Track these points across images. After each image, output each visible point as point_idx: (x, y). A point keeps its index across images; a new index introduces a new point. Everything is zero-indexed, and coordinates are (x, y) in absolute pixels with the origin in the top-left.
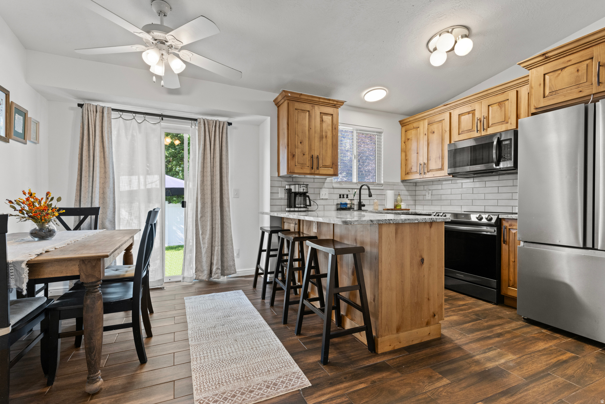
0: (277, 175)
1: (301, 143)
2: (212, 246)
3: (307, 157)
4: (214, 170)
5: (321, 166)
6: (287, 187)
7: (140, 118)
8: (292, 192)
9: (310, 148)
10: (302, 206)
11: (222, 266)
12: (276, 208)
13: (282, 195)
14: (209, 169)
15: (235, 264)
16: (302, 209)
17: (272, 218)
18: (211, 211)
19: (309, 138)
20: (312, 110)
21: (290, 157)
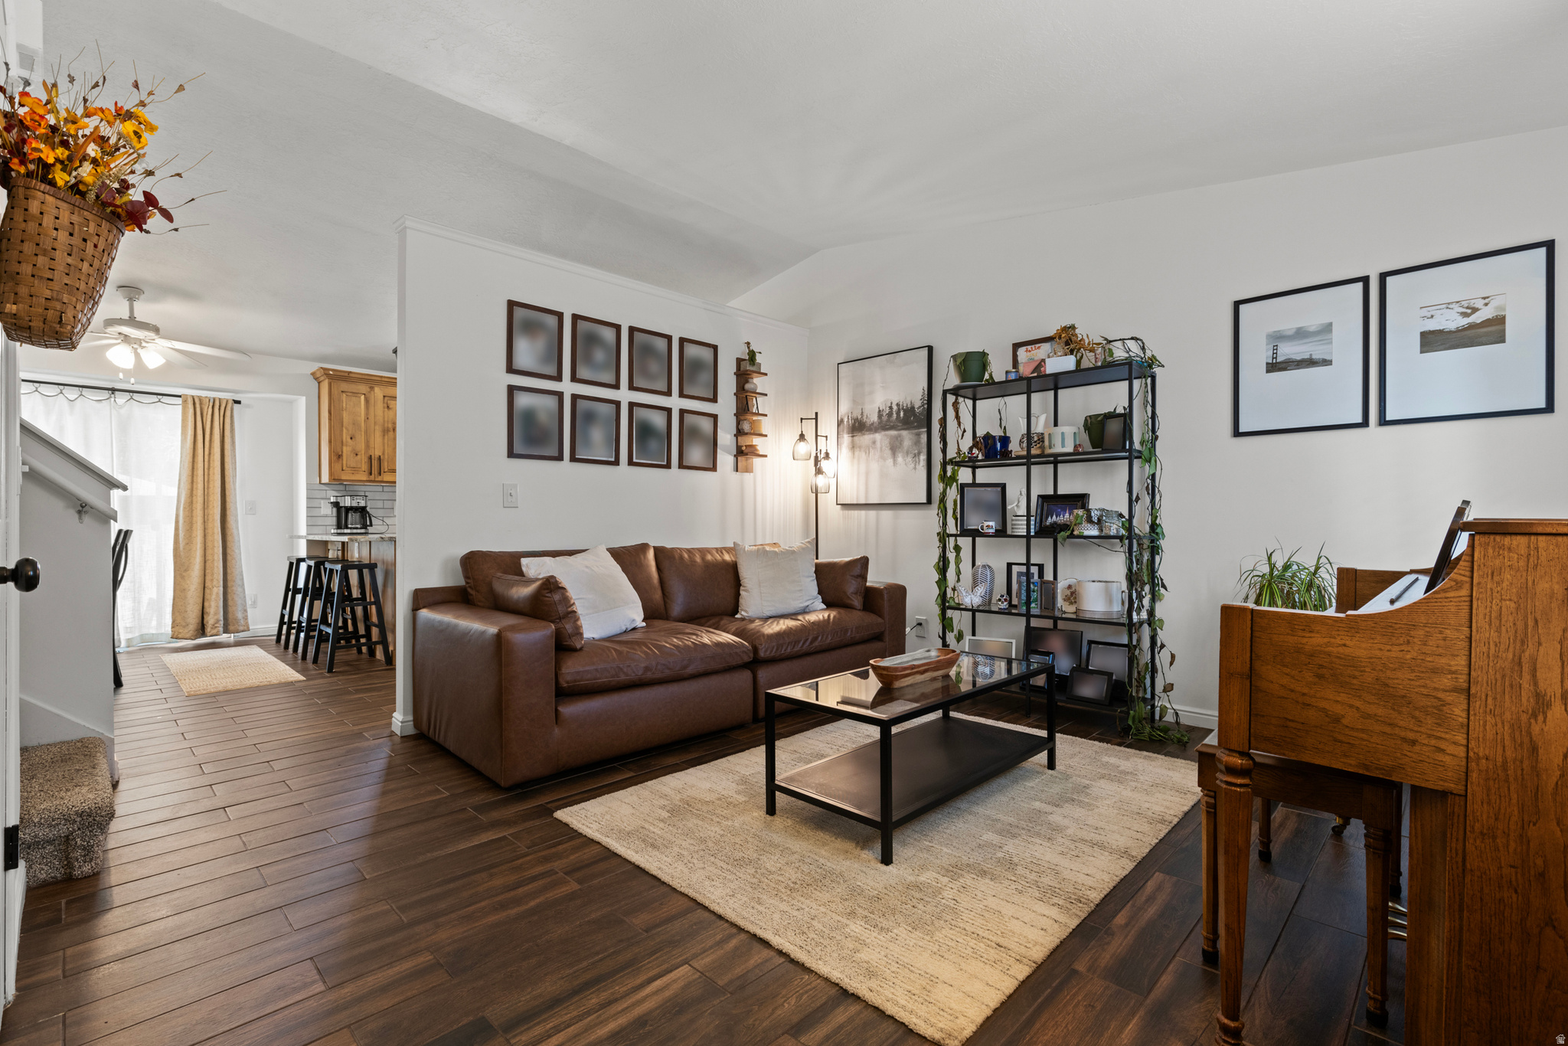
0: (318, 482)
1: (351, 438)
2: (204, 587)
3: (364, 459)
4: (211, 473)
5: (386, 470)
6: (333, 499)
7: (72, 393)
8: (342, 507)
9: (367, 446)
10: (359, 526)
11: (226, 618)
12: (316, 530)
13: (328, 510)
14: (200, 486)
15: (247, 616)
16: (359, 531)
17: (310, 543)
18: (202, 535)
19: (366, 432)
20: (370, 392)
21: (334, 458)
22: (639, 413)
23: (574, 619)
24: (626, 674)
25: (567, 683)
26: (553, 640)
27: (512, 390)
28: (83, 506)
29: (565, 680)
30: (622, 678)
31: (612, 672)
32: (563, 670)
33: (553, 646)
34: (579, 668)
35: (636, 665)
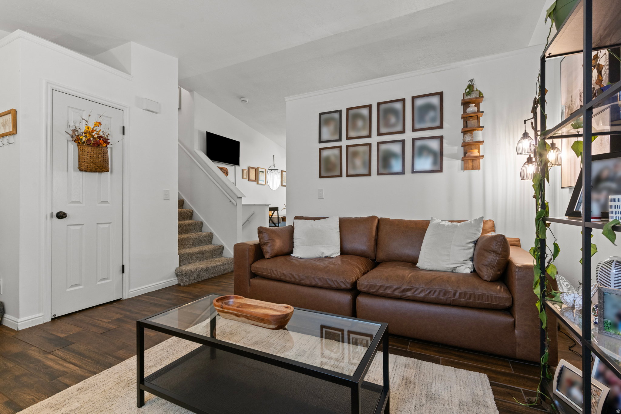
22: (383, 147)
23: (269, 246)
24: (274, 274)
25: (253, 270)
26: (248, 252)
27: (321, 149)
28: (230, 201)
29: (253, 269)
30: (273, 275)
31: (269, 271)
32: (252, 265)
33: (248, 254)
34: (257, 266)
35: (279, 271)
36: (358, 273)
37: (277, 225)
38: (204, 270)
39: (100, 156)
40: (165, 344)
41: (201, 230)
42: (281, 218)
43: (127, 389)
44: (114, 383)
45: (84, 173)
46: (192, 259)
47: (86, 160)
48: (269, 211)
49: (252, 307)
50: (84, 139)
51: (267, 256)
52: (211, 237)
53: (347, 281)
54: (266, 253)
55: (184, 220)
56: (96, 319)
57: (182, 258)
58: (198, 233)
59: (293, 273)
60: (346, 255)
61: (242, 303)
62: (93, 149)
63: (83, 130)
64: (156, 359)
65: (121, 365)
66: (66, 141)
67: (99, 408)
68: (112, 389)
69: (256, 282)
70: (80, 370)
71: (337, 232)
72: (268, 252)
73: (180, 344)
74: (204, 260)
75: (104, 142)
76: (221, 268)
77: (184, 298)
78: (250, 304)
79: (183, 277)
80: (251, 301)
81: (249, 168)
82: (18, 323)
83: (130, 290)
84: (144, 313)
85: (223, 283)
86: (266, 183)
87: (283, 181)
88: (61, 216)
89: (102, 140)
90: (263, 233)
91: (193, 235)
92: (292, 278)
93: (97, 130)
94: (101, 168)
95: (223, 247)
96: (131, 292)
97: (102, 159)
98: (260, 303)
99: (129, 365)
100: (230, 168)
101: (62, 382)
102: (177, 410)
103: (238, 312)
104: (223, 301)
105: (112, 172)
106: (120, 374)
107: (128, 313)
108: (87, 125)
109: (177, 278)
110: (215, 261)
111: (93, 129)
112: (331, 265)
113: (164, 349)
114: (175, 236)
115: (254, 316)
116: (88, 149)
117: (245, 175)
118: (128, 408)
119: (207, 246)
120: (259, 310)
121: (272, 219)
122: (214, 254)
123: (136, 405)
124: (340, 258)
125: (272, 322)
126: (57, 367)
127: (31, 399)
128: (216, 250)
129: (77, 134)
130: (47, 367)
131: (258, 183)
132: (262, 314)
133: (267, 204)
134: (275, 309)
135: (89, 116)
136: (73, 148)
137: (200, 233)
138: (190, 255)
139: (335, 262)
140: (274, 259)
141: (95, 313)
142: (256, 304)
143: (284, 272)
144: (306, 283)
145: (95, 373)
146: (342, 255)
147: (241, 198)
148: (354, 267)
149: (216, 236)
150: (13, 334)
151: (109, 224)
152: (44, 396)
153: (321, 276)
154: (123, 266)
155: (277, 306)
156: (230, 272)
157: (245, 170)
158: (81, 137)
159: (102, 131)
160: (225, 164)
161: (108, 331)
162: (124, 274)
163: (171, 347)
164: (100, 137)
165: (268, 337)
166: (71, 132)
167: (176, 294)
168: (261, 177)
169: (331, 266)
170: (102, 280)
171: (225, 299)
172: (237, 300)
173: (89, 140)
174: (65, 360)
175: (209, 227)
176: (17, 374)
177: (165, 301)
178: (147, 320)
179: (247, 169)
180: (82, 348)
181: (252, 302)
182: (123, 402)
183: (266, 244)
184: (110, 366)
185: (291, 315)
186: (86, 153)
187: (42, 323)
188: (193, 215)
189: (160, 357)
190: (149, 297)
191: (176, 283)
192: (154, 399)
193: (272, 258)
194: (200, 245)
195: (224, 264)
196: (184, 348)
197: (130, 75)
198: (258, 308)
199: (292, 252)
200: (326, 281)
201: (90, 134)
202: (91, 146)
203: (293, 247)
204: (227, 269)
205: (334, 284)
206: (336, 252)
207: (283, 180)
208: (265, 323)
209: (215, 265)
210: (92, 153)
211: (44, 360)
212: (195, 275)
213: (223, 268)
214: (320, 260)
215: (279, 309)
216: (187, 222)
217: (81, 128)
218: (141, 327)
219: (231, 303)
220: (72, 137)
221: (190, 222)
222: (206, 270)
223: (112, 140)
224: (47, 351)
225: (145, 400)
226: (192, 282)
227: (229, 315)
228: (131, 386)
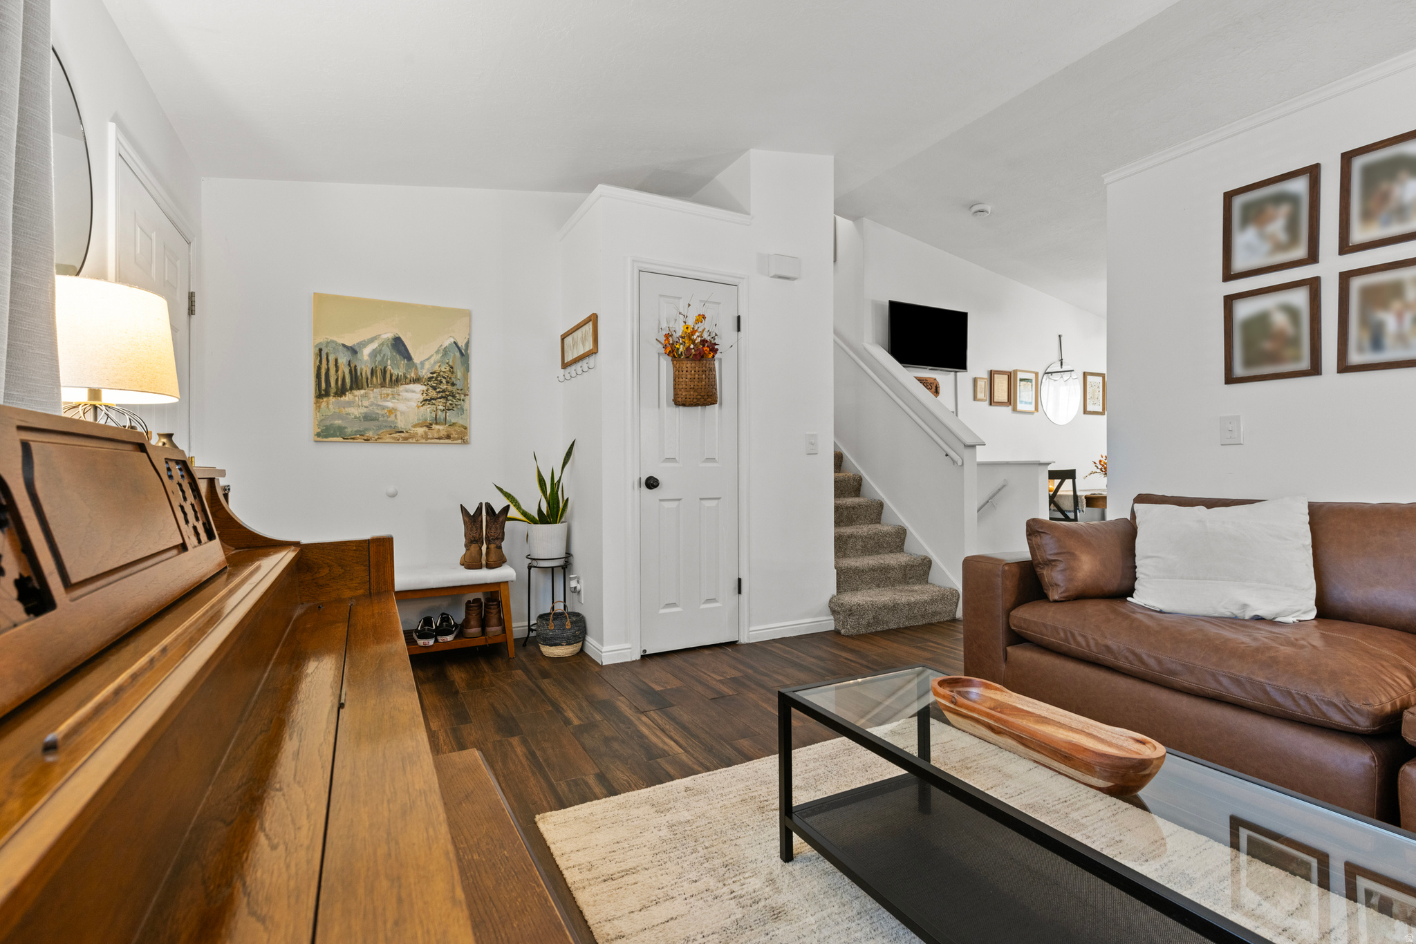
23: (1059, 569)
24: (1078, 644)
25: (1015, 626)
26: (1000, 579)
27: (1229, 301)
28: (947, 455)
29: (1013, 622)
30: (1073, 646)
31: (1062, 635)
32: (1013, 612)
33: (1000, 585)
34: (1027, 616)
35: (1094, 639)
36: (1406, 688)
37: (1071, 515)
38: (889, 609)
39: (704, 376)
40: (820, 749)
41: (880, 519)
42: (1083, 498)
43: (761, 819)
44: (739, 799)
45: (681, 408)
46: (862, 582)
47: (684, 386)
48: (1049, 479)
49: (1031, 718)
50: (682, 349)
51: (1055, 595)
52: (902, 536)
53: (1357, 705)
54: (1052, 586)
55: (844, 497)
56: (702, 672)
57: (842, 577)
58: (872, 525)
59: (1138, 651)
60: (1341, 622)
61: (1002, 702)
62: (693, 365)
63: (679, 333)
64: (806, 776)
65: (747, 767)
66: (657, 355)
67: (719, 835)
68: (737, 807)
69: (1020, 654)
70: (686, 756)
71: (1304, 546)
72: (1057, 585)
73: (849, 758)
74: (888, 586)
75: (710, 350)
76: (926, 610)
77: (849, 662)
78: (1026, 708)
79: (844, 617)
80: (1029, 702)
81: (992, 374)
82: (602, 652)
83: (752, 629)
84: (776, 676)
85: (932, 644)
86: (1037, 409)
87: (1088, 401)
88: (652, 483)
89: (708, 346)
90: (1042, 535)
91: (863, 530)
92: (1136, 663)
93: (700, 330)
94: (706, 397)
95: (930, 562)
96: (753, 633)
97: (707, 380)
98: (1054, 713)
99: (760, 772)
100: (943, 377)
101: (664, 770)
102: (857, 898)
103: (995, 721)
104: (954, 687)
105: (721, 404)
106: (747, 784)
107: (750, 671)
108: (685, 322)
109: (832, 617)
110: (913, 591)
111: (693, 328)
112: (1281, 645)
113: (820, 760)
114: (827, 530)
115: (1044, 743)
116: (688, 366)
117: (981, 392)
118: (766, 855)
119: (894, 556)
120: (1053, 730)
121: (1055, 499)
122: (909, 576)
123: (779, 854)
124: (1316, 627)
125: (1098, 770)
126: (654, 739)
127: (626, 780)
128: (913, 566)
129: (671, 342)
130: (642, 736)
131: (1015, 410)
132: (1066, 742)
133: (1043, 460)
134: (1102, 737)
135: (689, 305)
136: (666, 364)
137: (878, 526)
138: (857, 571)
139: (1296, 640)
140: (1077, 605)
141: (699, 659)
142: (1044, 714)
143: (1109, 643)
144: (1186, 684)
145: (708, 770)
146: (1320, 619)
147: (974, 446)
148: (1385, 664)
149: (911, 533)
150: (597, 669)
151: (717, 501)
152: (641, 782)
153: (1244, 674)
154: (740, 580)
155: (1107, 731)
156: (947, 621)
157: (980, 378)
158: (677, 346)
159: (705, 330)
160: (932, 369)
161: (719, 698)
162: (741, 596)
163: (832, 759)
164: (704, 342)
165: (1065, 804)
166: (663, 339)
167: (832, 650)
168: (1025, 394)
169: (1282, 648)
170: (708, 601)
171: (960, 684)
172: (989, 691)
173: (688, 349)
174: (663, 730)
175: (898, 513)
176: (607, 734)
177: (813, 660)
178: (797, 693)
179: (986, 376)
180: (685, 717)
181: (1031, 705)
182: (756, 839)
183: (1049, 563)
184: (729, 763)
185: (1158, 767)
186: (685, 372)
187: (629, 660)
188: (860, 485)
189: (813, 773)
190: (783, 647)
191: (832, 628)
192: (809, 854)
193: (1069, 600)
194: (878, 553)
195: (933, 601)
196: (858, 769)
197: (749, 214)
198: (1049, 724)
199: (1130, 592)
200: (1266, 693)
201: (690, 339)
202: (692, 360)
203: (1136, 579)
204: (940, 613)
205: (1298, 705)
206: (1297, 608)
207: (1088, 397)
208: (1073, 767)
209: (913, 599)
210: (693, 372)
211: (637, 722)
212: (869, 617)
213: (931, 609)
214: (1233, 624)
215: (1114, 741)
216: (850, 501)
217: (677, 330)
218: (787, 704)
219: (973, 697)
220: (665, 347)
221: (856, 500)
222: (894, 608)
223: (722, 345)
224: (639, 708)
225: (795, 852)
226: (863, 631)
227: (973, 723)
228: (767, 813)
